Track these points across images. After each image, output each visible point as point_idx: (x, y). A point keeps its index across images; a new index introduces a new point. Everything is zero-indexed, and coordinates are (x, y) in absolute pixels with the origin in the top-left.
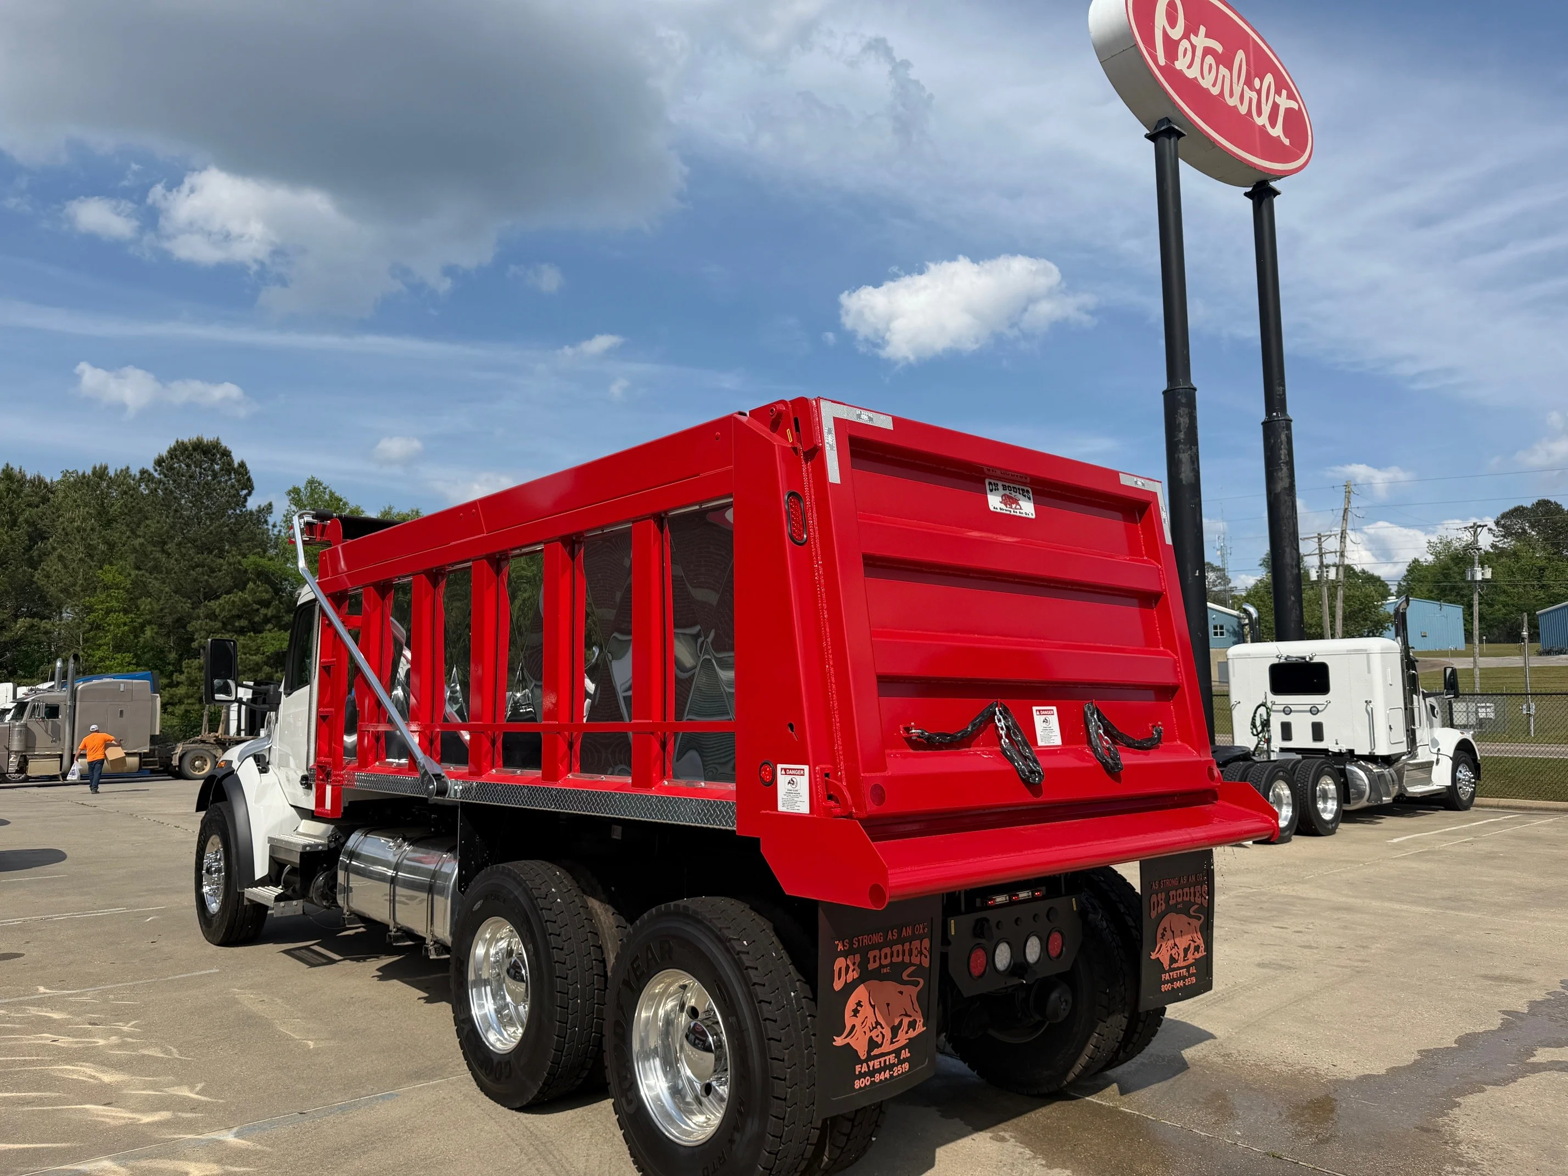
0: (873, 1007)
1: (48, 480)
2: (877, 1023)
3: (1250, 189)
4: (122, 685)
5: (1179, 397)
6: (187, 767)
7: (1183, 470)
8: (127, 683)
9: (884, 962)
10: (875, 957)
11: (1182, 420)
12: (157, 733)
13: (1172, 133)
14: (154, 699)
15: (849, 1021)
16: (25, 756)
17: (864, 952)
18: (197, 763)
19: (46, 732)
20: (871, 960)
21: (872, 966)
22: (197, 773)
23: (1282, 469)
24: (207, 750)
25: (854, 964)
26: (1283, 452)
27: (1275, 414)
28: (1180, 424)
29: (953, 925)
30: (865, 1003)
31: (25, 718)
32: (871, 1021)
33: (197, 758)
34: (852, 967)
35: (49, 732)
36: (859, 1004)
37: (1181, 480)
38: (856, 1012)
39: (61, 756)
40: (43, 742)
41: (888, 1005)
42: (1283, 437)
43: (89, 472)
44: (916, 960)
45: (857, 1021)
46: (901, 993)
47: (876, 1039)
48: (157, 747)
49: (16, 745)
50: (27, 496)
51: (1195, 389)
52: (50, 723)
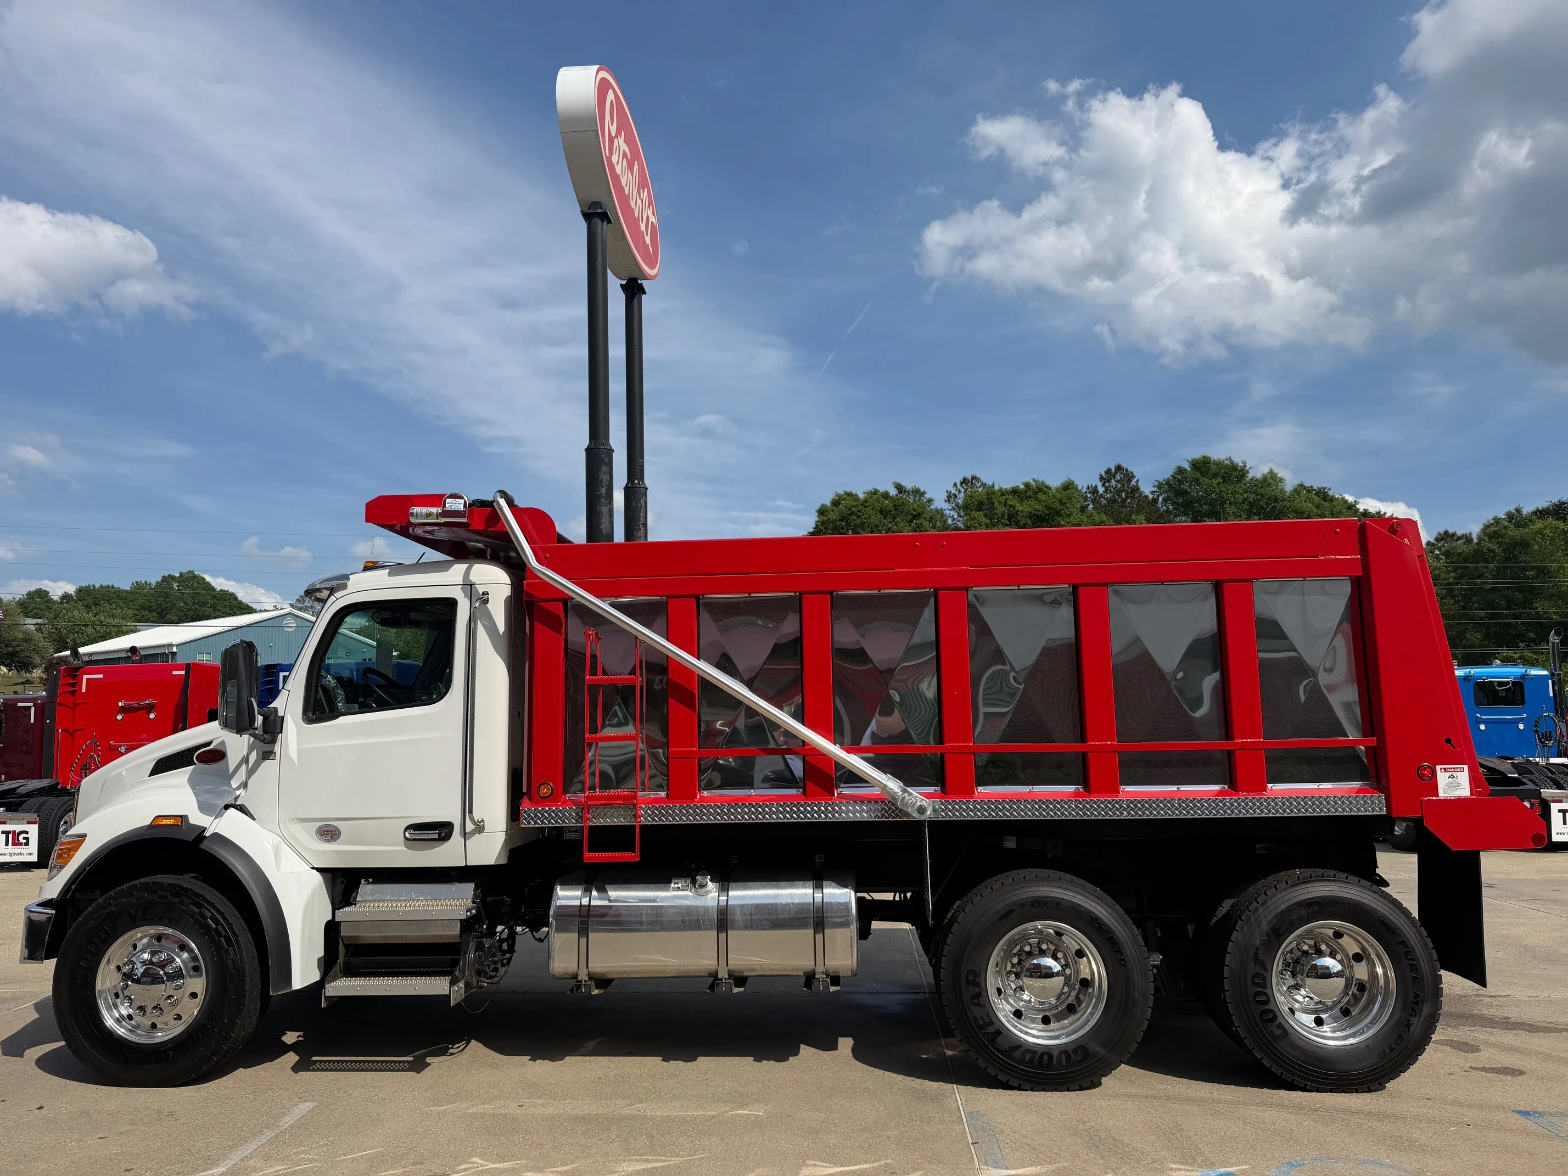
3: (624, 282)
5: (603, 456)
7: (603, 521)
11: (604, 476)
13: (604, 217)
23: (640, 530)
26: (642, 515)
27: (636, 481)
28: (602, 480)
37: (601, 530)
42: (643, 502)
51: (613, 451)
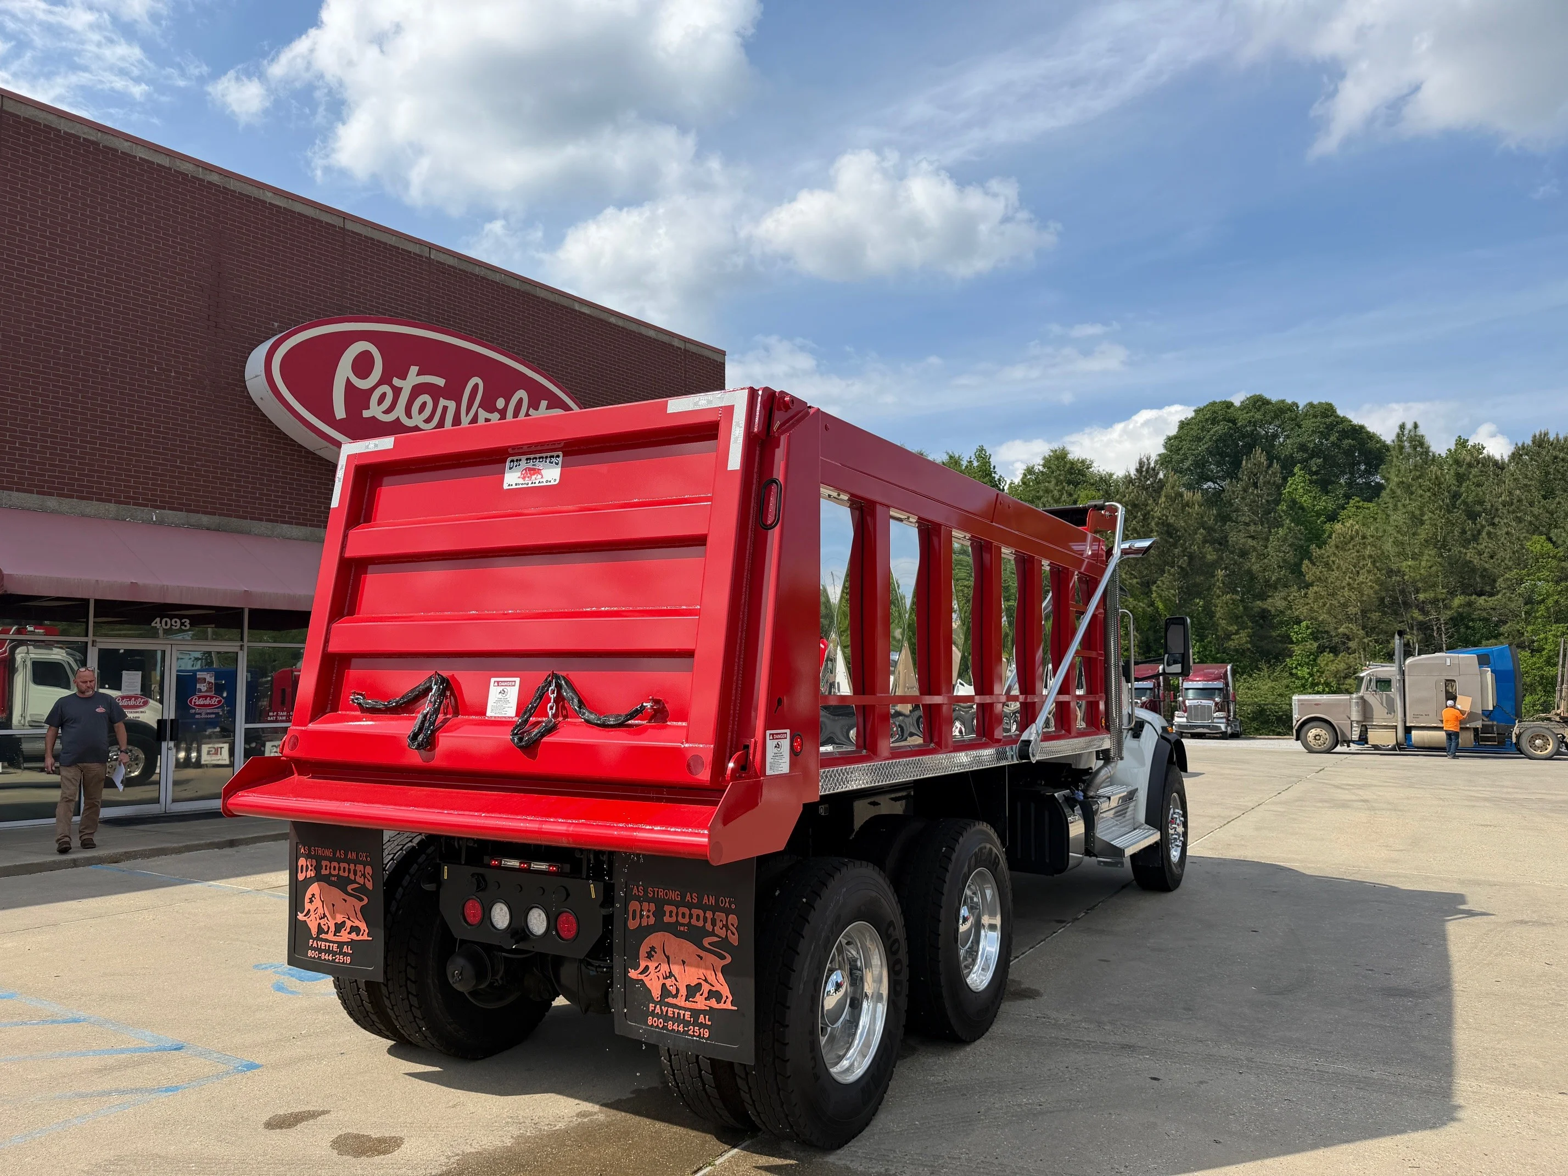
0: (323, 902)
1: (1498, 457)
2: (325, 916)
4: (1448, 660)
6: (1525, 744)
8: (1453, 657)
9: (333, 872)
10: (326, 866)
12: (1491, 708)
14: (1482, 674)
15: (307, 906)
16: (1365, 726)
17: (319, 859)
18: (1537, 741)
19: (1382, 704)
20: (324, 868)
21: (324, 872)
22: (1539, 752)
24: (1548, 729)
25: (312, 866)
29: (446, 871)
30: (317, 896)
31: (1362, 691)
32: (320, 911)
33: (1538, 736)
34: (310, 868)
35: (1385, 705)
36: (313, 895)
38: (311, 901)
39: (1396, 727)
40: (1380, 714)
41: (333, 905)
43: (1529, 442)
44: (361, 881)
45: (312, 907)
46: (346, 901)
47: (323, 926)
48: (1495, 723)
49: (1355, 716)
50: (1475, 476)
52: (1384, 696)
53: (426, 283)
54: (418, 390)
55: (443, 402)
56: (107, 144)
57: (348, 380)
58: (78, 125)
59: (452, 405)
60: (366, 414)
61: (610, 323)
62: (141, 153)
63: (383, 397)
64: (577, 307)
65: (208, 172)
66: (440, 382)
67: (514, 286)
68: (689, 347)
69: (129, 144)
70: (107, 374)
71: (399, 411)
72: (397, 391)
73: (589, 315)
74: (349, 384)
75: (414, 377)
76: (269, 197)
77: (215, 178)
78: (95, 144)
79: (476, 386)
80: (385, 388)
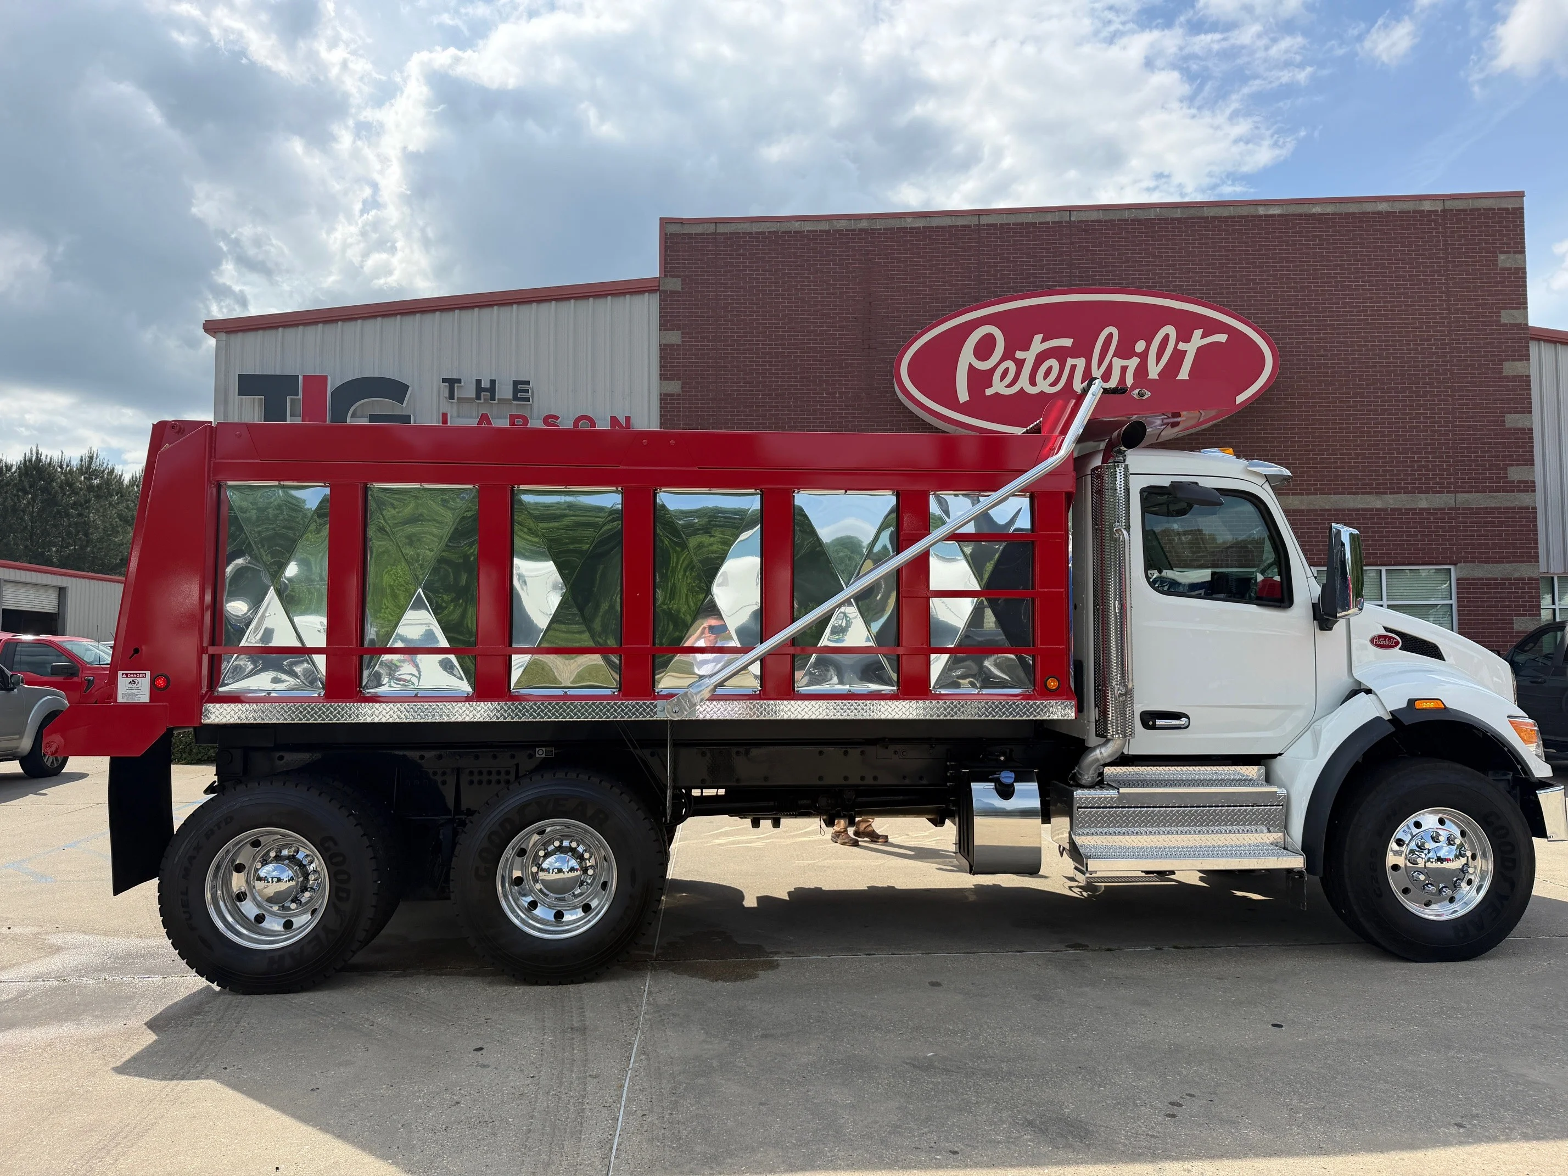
53: (1067, 248)
54: (1041, 358)
55: (1070, 362)
56: (783, 230)
57: (970, 365)
58: (763, 224)
59: (1081, 363)
60: (989, 392)
61: (1314, 214)
62: (808, 227)
63: (1006, 372)
64: (1261, 211)
65: (858, 221)
66: (1067, 342)
67: (1174, 216)
68: (1450, 205)
69: (799, 223)
70: (791, 406)
71: (1023, 382)
72: (1020, 364)
73: (1279, 215)
74: (971, 367)
75: (1038, 345)
76: (909, 223)
77: (864, 224)
78: (776, 233)
79: (1110, 336)
80: (1010, 364)
